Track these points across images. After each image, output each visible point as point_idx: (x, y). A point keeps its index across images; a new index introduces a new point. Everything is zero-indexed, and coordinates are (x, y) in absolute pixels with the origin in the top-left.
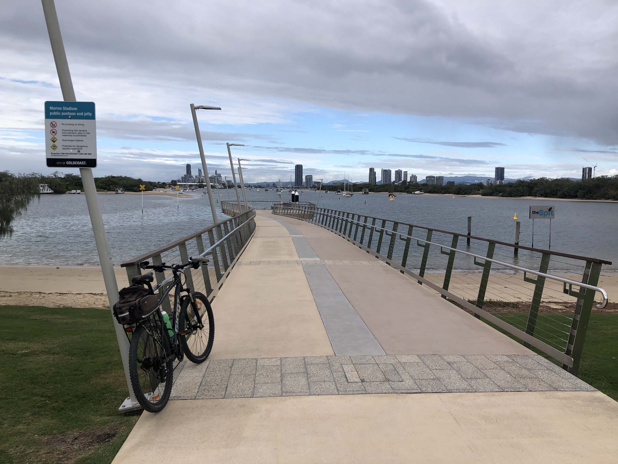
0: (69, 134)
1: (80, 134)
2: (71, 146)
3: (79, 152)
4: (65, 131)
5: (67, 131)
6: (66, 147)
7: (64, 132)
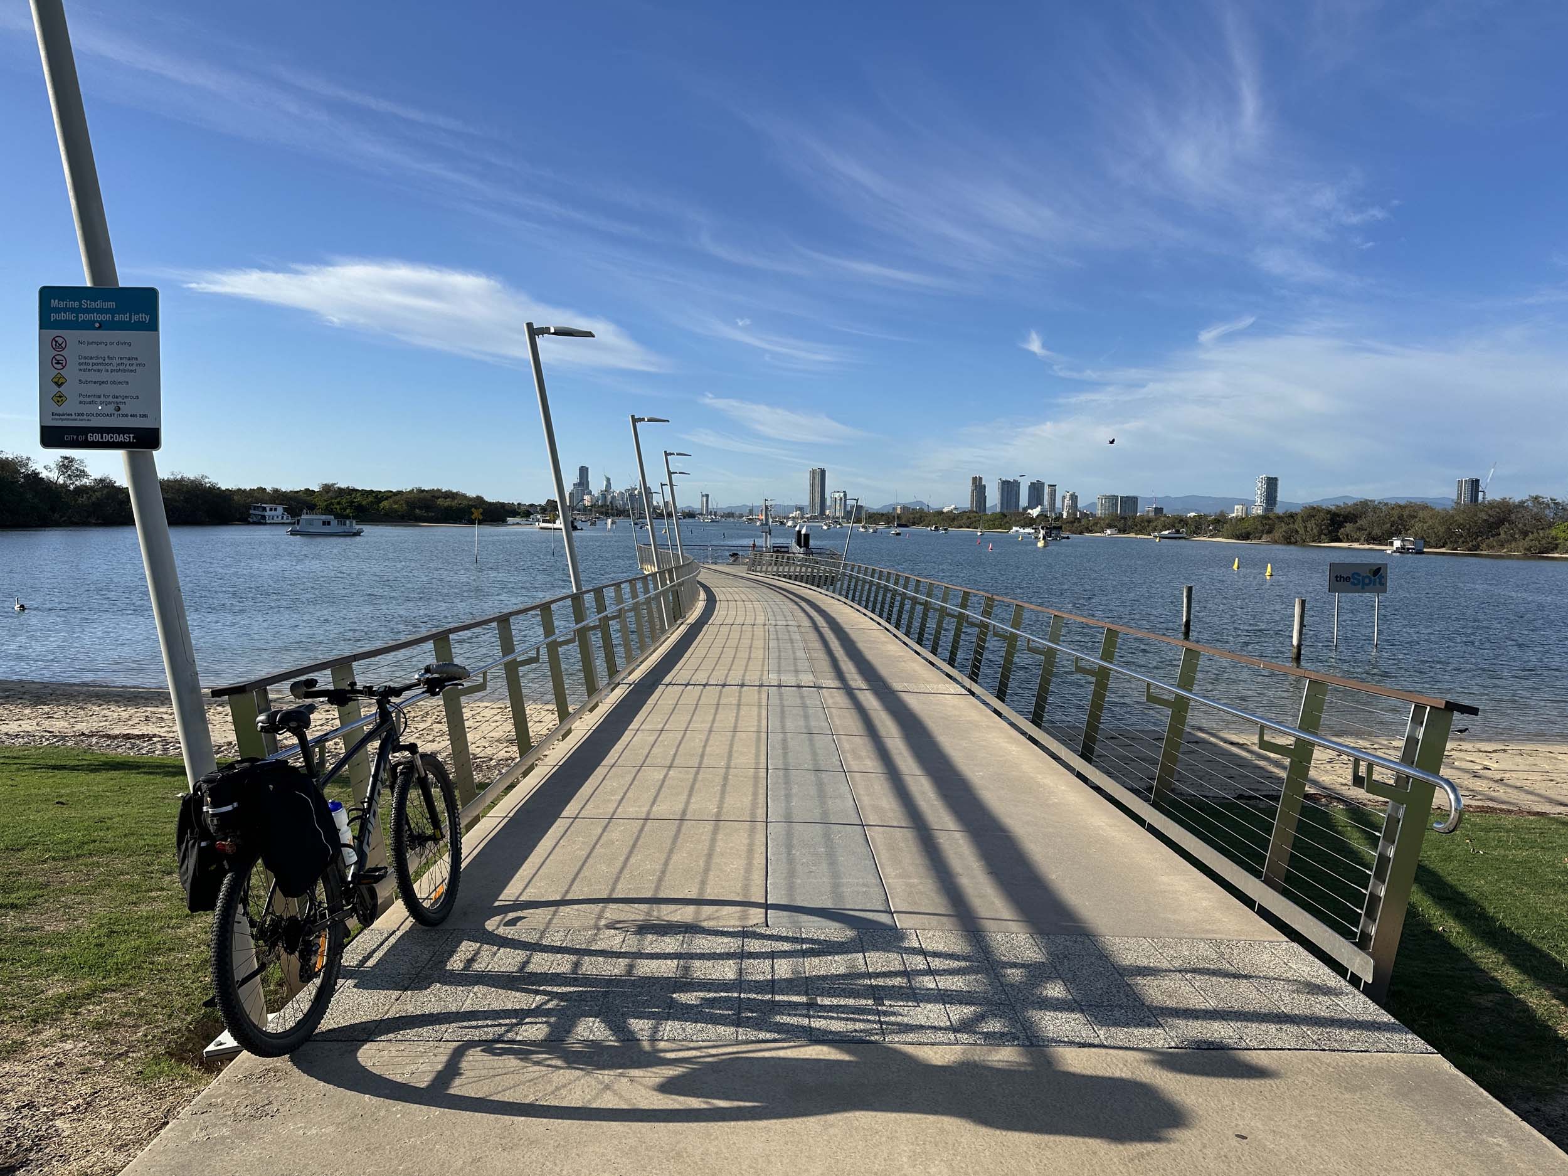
0: (94, 367)
1: (121, 368)
2: (99, 397)
3: (119, 409)
4: (85, 358)
5: (91, 358)
6: (88, 400)
7: (82, 361)
